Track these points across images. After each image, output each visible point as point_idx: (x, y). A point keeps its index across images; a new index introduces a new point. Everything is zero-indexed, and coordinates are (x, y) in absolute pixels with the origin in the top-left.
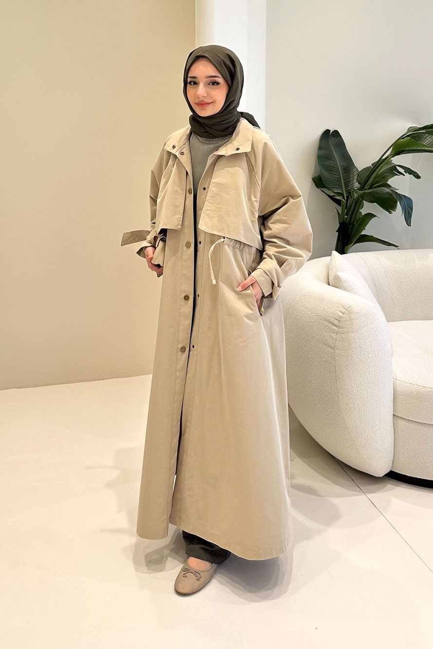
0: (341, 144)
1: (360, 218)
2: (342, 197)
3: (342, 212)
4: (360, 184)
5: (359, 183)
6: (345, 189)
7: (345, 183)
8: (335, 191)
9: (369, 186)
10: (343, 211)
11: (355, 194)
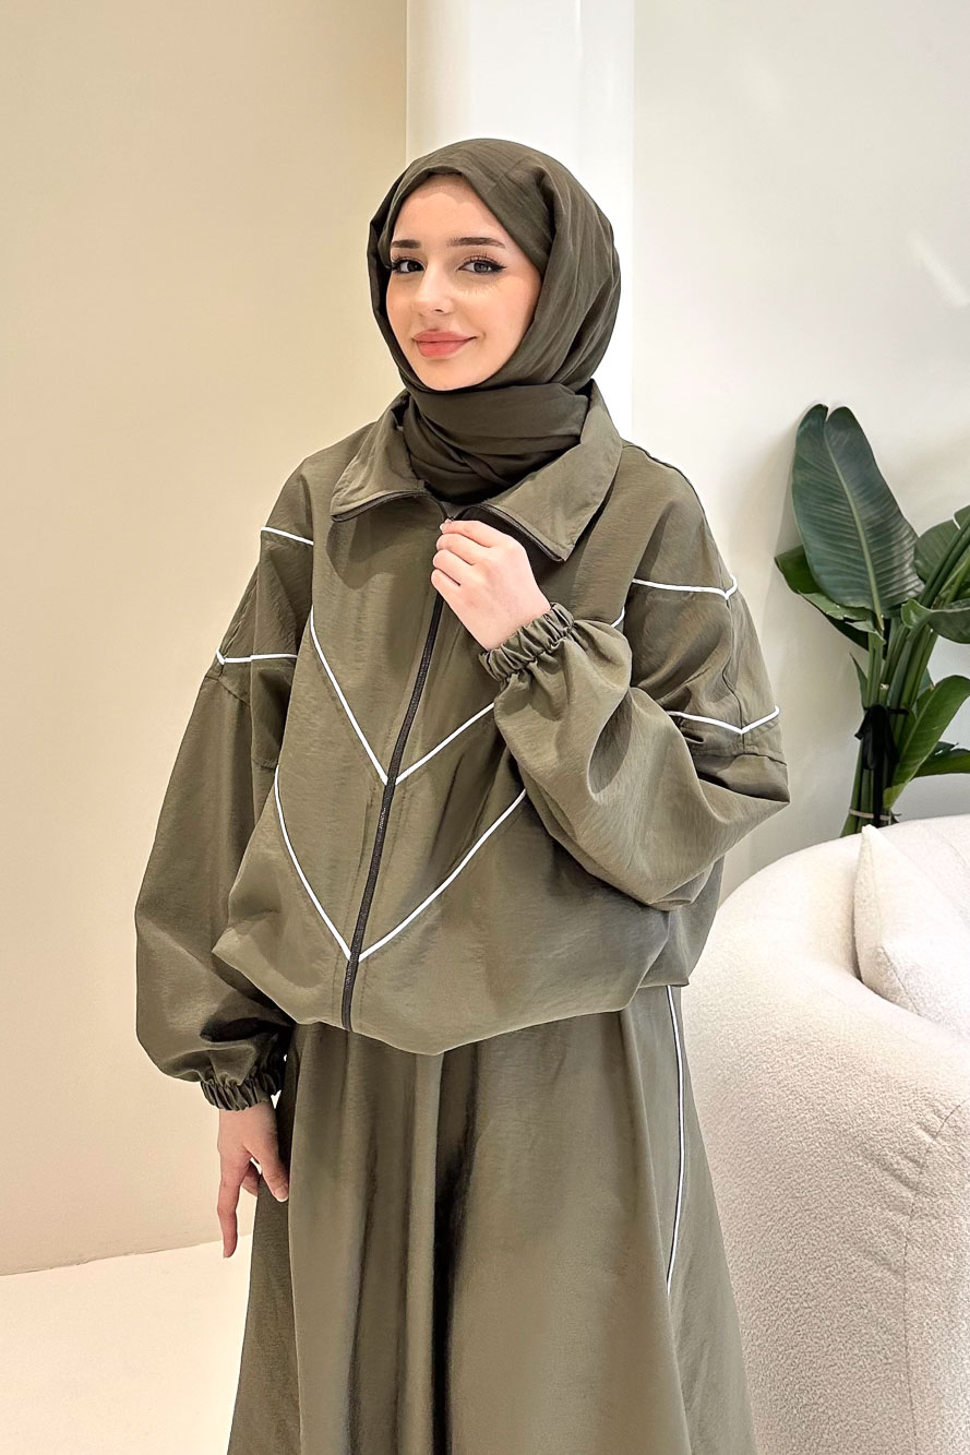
0: (860, 450)
1: (929, 690)
2: (870, 623)
3: (872, 674)
4: (925, 582)
5: (921, 578)
6: (881, 596)
7: (877, 576)
8: (852, 605)
9: (955, 587)
10: (874, 666)
11: (912, 615)
